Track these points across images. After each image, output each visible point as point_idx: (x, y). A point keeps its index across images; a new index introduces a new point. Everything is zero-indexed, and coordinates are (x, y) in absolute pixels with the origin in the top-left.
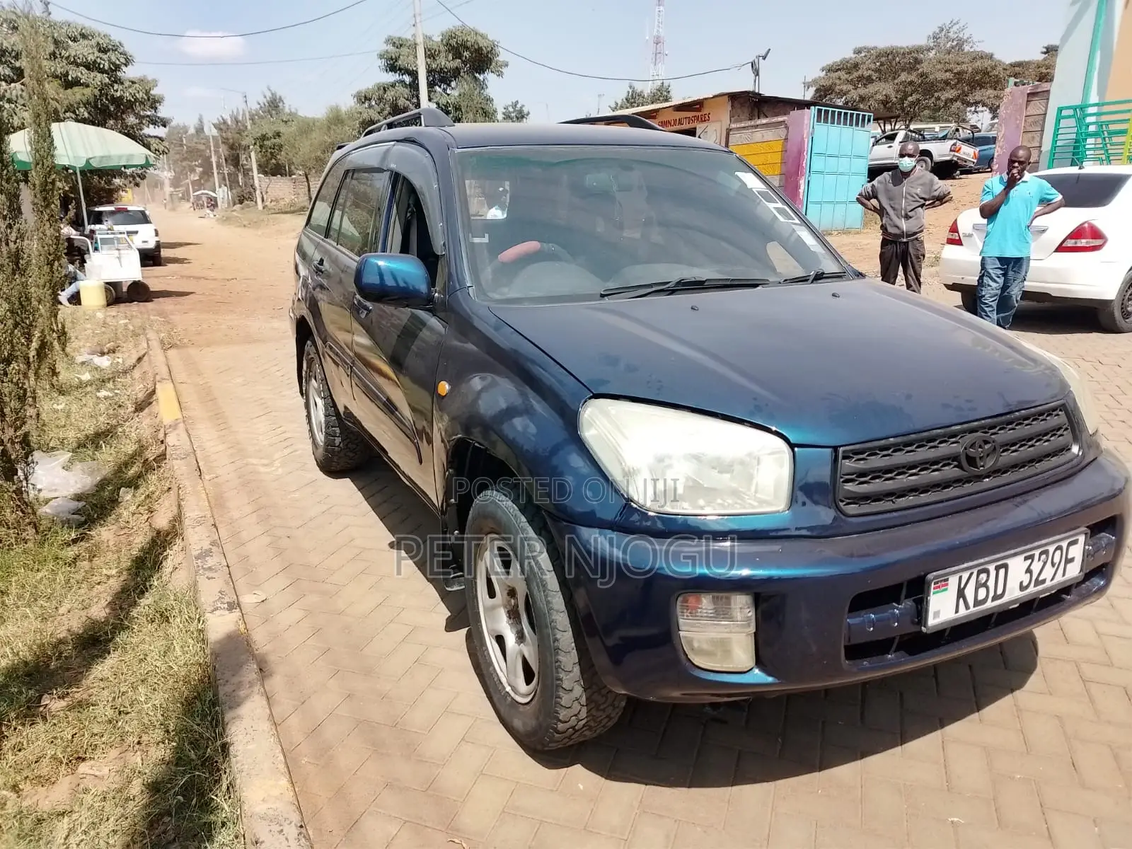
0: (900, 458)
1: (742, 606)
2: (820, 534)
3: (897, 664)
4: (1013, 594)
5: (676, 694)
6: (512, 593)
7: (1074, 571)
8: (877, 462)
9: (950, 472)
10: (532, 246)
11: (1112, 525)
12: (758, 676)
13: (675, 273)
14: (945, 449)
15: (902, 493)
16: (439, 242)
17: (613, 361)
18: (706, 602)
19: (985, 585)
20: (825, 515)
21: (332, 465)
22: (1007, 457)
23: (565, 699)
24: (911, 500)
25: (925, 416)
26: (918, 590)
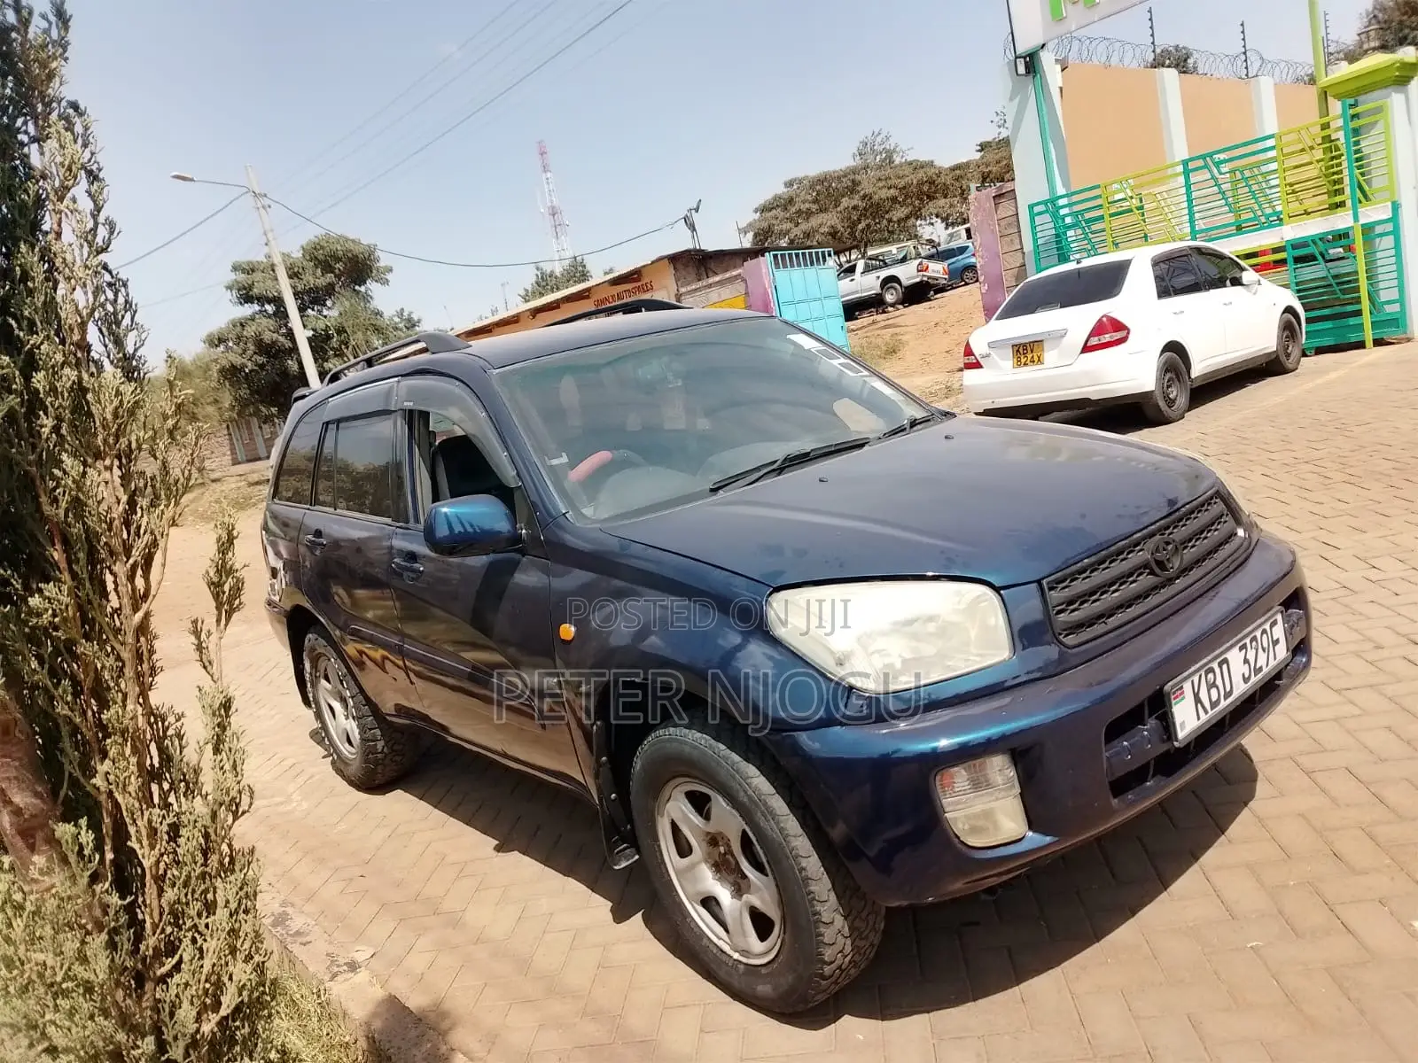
0: (1098, 577)
1: (1000, 769)
2: (1048, 673)
3: (1158, 791)
4: (1240, 688)
5: (958, 886)
6: (713, 840)
7: (1282, 652)
8: (1080, 586)
9: (1146, 580)
10: (603, 456)
11: (1296, 601)
12: (1035, 839)
13: (779, 451)
14: (1136, 558)
15: (1110, 613)
16: (509, 475)
17: (777, 551)
18: (960, 776)
19: (1214, 685)
20: (1050, 652)
21: (373, 780)
22: (1190, 554)
23: (828, 934)
24: (1120, 617)
25: (1105, 529)
26: (1159, 705)
